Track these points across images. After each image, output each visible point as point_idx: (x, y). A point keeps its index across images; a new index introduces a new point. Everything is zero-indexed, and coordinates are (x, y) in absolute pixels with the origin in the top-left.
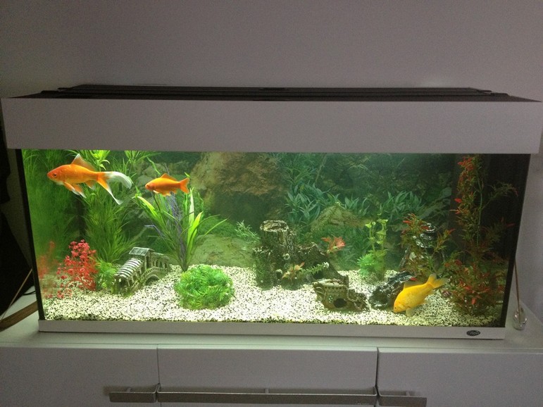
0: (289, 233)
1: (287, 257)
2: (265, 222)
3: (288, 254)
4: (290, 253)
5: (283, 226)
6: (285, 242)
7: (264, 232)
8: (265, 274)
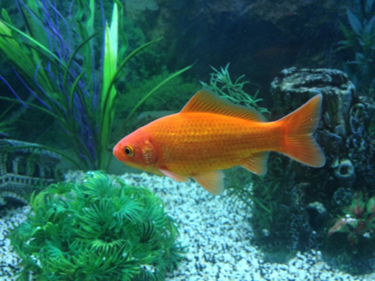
0: (355, 100)
1: (344, 169)
2: (285, 71)
3: (347, 162)
4: (355, 159)
5: (338, 82)
6: (341, 126)
7: (283, 93)
8: (275, 214)
